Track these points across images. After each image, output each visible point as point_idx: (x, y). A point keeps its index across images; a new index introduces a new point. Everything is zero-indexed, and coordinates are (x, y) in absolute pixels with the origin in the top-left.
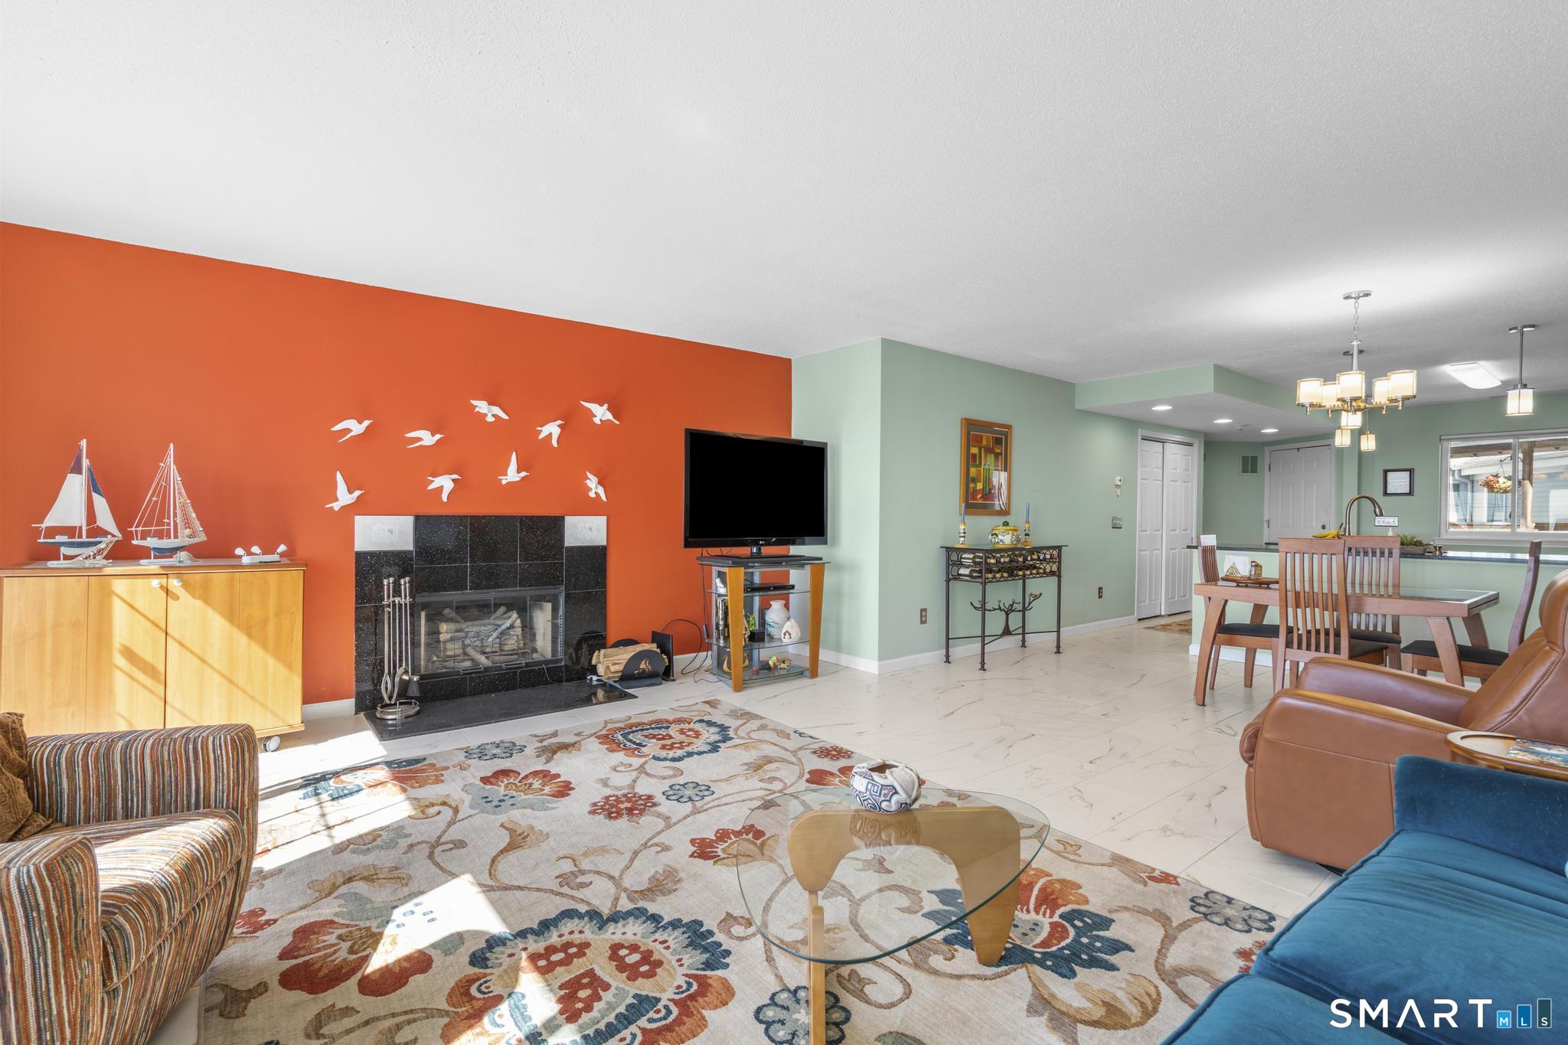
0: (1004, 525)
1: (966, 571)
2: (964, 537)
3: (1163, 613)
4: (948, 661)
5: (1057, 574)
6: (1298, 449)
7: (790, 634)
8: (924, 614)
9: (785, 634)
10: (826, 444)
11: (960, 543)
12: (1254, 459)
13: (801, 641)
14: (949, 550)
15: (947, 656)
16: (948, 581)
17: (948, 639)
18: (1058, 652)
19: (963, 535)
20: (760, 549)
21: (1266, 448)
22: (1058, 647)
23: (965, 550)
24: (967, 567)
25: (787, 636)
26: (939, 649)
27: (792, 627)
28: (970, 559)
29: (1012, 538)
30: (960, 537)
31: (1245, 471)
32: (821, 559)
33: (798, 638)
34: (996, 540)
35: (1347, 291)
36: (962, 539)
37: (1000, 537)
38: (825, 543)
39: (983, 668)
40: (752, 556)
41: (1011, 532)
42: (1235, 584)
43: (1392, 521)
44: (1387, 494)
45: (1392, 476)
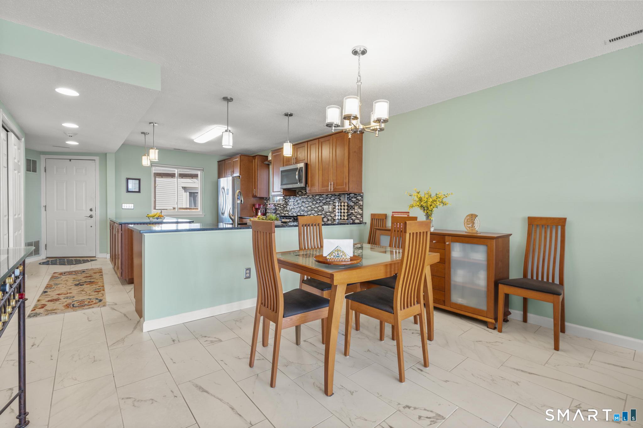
6: (70, 160)
12: (34, 162)
43: (131, 206)
44: (128, 191)
45: (130, 182)
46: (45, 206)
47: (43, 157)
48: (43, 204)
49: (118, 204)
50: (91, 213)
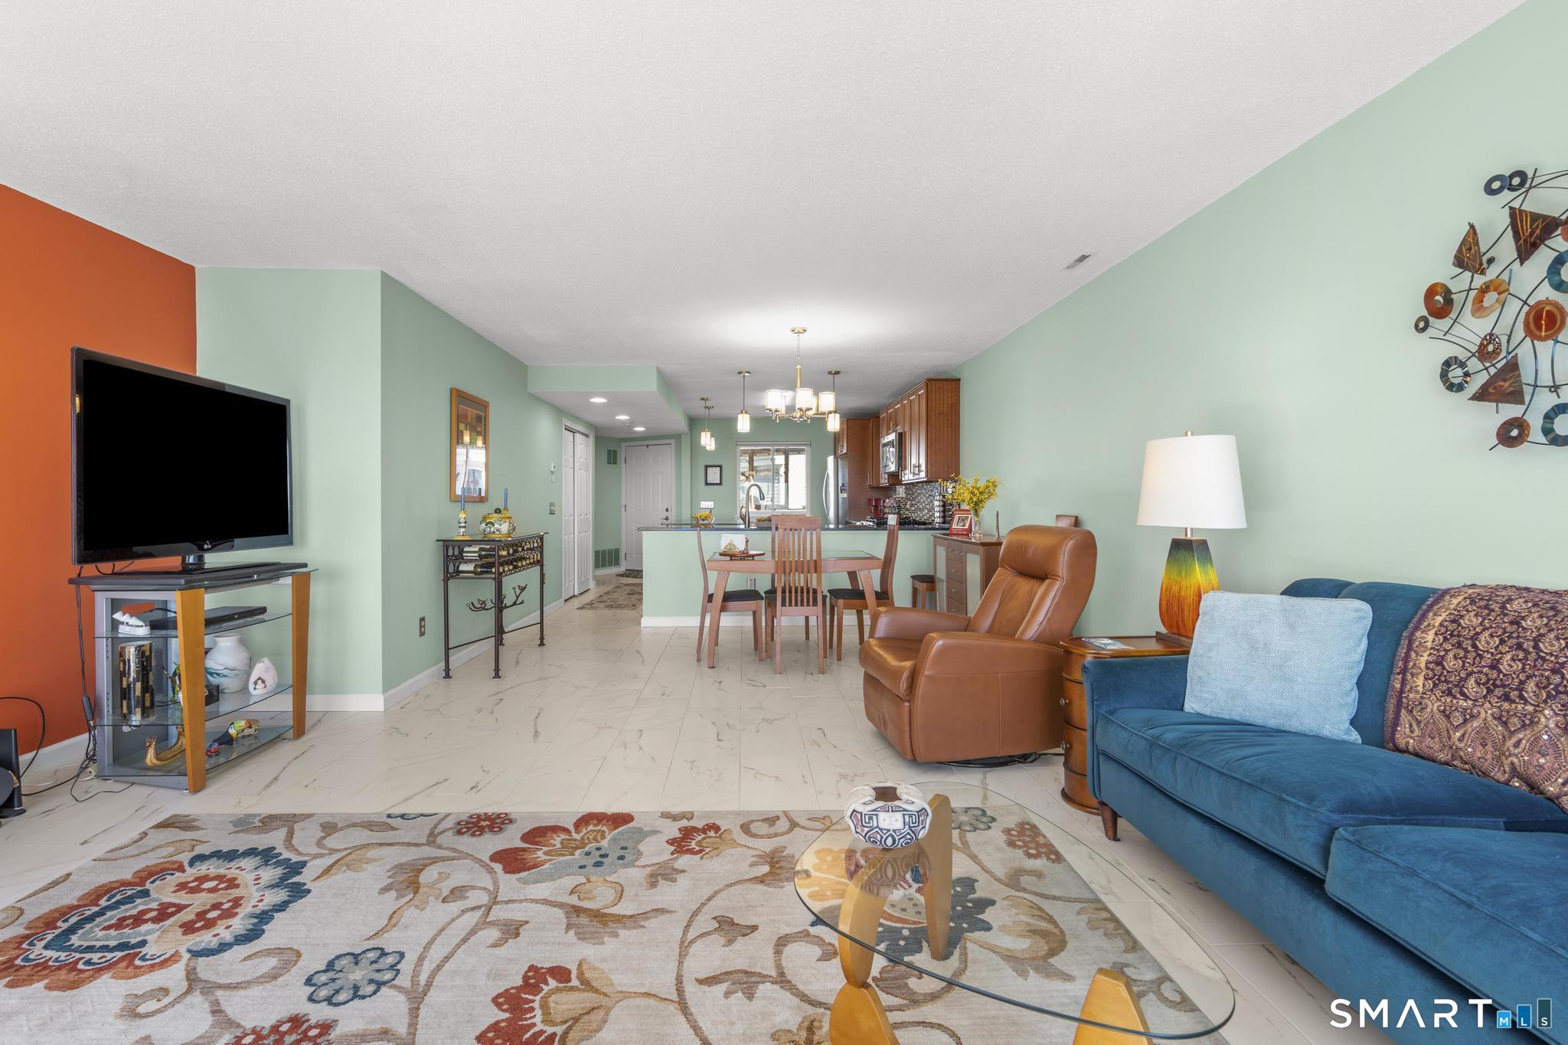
0: (496, 512)
1: (470, 567)
2: (464, 527)
3: (576, 593)
4: (448, 676)
5: (540, 563)
6: (648, 446)
7: (263, 682)
8: (423, 623)
9: (256, 683)
10: (289, 401)
11: (459, 534)
12: (615, 452)
13: (278, 690)
14: (446, 544)
15: (447, 670)
16: (446, 581)
17: (447, 649)
18: (542, 644)
19: (463, 524)
20: (201, 558)
21: (622, 444)
22: (542, 639)
23: (470, 543)
24: (471, 561)
25: (260, 685)
26: (435, 664)
27: (267, 671)
28: (475, 552)
29: (509, 526)
30: (460, 527)
31: (609, 463)
32: (305, 565)
33: (274, 685)
34: (492, 529)
35: (793, 326)
36: (463, 530)
37: (496, 526)
38: (290, 543)
39: (497, 676)
40: (186, 570)
41: (507, 521)
42: (729, 558)
43: (710, 504)
44: (707, 484)
45: (710, 470)
46: (625, 506)
47: (623, 445)
48: (623, 504)
49: (694, 502)
50: (667, 514)
